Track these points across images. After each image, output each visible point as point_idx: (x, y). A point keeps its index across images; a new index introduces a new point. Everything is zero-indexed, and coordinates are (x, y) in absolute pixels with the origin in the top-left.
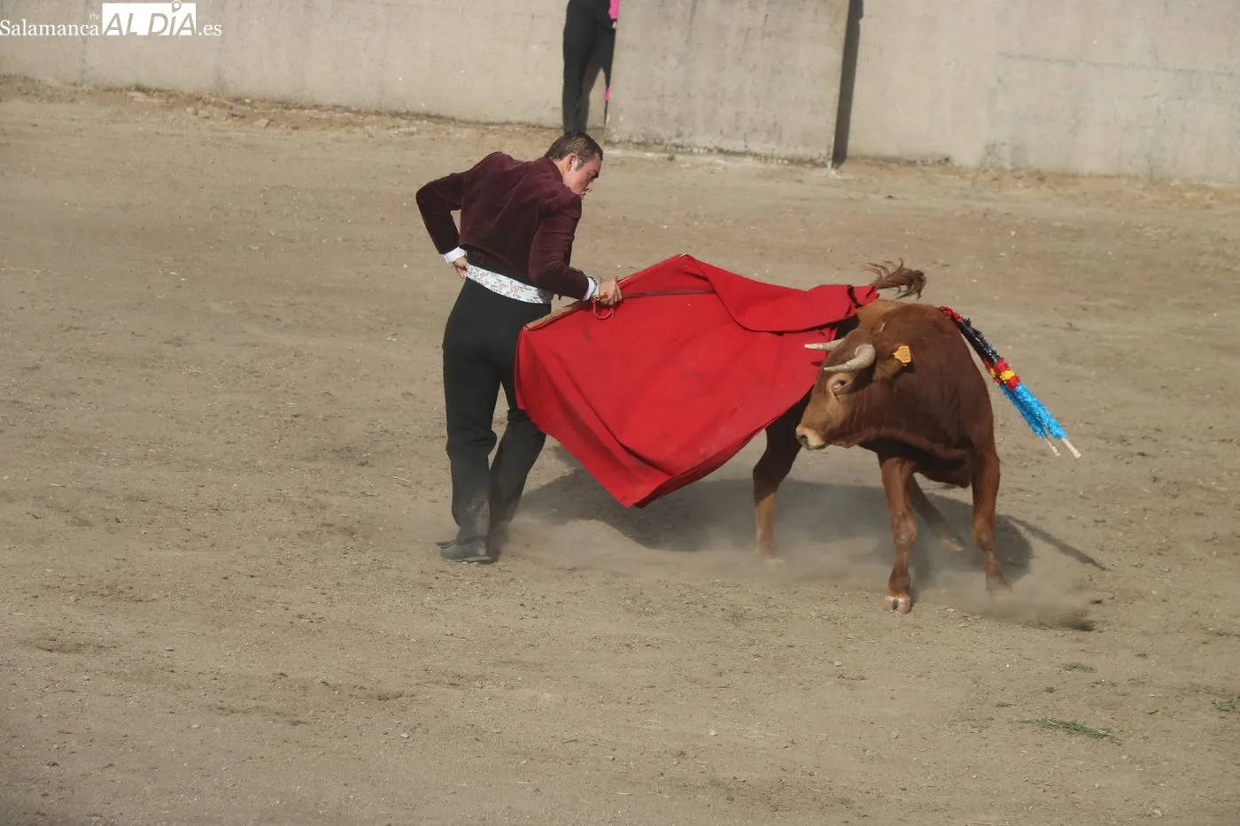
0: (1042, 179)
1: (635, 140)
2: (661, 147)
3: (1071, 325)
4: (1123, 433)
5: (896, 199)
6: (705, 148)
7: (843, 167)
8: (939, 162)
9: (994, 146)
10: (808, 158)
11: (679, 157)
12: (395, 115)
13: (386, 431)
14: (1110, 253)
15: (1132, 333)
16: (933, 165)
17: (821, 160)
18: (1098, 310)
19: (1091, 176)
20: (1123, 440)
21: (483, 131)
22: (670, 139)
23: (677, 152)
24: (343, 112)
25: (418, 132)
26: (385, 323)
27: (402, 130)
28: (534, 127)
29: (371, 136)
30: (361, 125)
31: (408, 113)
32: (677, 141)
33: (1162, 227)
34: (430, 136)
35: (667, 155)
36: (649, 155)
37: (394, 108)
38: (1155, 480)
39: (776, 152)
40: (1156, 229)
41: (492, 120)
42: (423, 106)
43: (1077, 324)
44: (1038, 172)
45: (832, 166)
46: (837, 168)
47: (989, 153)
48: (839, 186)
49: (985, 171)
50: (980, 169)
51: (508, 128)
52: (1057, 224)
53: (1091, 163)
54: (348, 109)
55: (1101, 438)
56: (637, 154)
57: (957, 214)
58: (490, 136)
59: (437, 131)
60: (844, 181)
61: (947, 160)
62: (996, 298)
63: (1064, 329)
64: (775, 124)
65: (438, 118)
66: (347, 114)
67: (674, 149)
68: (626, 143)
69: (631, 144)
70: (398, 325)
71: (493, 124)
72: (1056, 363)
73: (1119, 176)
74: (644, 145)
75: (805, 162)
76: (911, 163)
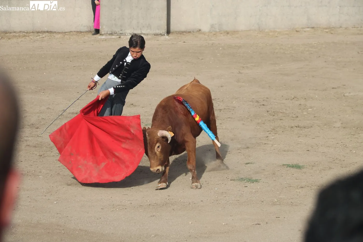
0: (228, 33)
1: (109, 33)
2: (117, 34)
3: (240, 72)
4: (257, 100)
5: (186, 43)
6: (129, 33)
7: (170, 35)
8: (198, 31)
9: (213, 25)
10: (160, 33)
11: (122, 37)
12: (38, 32)
13: (43, 119)
14: (249, 51)
15: (258, 73)
16: (196, 32)
17: (163, 34)
18: (247, 67)
19: (242, 31)
20: (257, 102)
21: (64, 35)
22: (119, 31)
23: (121, 35)
24: (22, 33)
25: (45, 37)
26: (40, 89)
27: (40, 36)
28: (79, 32)
29: (31, 39)
30: (28, 36)
31: (42, 32)
32: (121, 32)
33: (264, 43)
34: (49, 37)
35: (118, 36)
36: (113, 37)
37: (38, 31)
38: (268, 111)
39: (150, 32)
40: (262, 44)
41: (66, 31)
42: (46, 29)
43: (241, 72)
44: (227, 31)
45: (167, 35)
46: (168, 35)
47: (212, 27)
48: (169, 41)
49: (211, 33)
50: (210, 32)
51: (71, 33)
52: (233, 45)
53: (242, 27)
54: (24, 32)
55: (251, 102)
56: (109, 37)
57: (204, 45)
58: (66, 36)
59: (51, 36)
60: (171, 39)
61: (200, 30)
62: (218, 67)
63: (238, 73)
64: (149, 24)
65: (51, 32)
66: (24, 33)
67: (120, 34)
68: (106, 34)
69: (108, 34)
70: (44, 90)
71: (67, 32)
72: (236, 83)
73: (250, 30)
74: (111, 34)
75: (159, 35)
76: (189, 32)
